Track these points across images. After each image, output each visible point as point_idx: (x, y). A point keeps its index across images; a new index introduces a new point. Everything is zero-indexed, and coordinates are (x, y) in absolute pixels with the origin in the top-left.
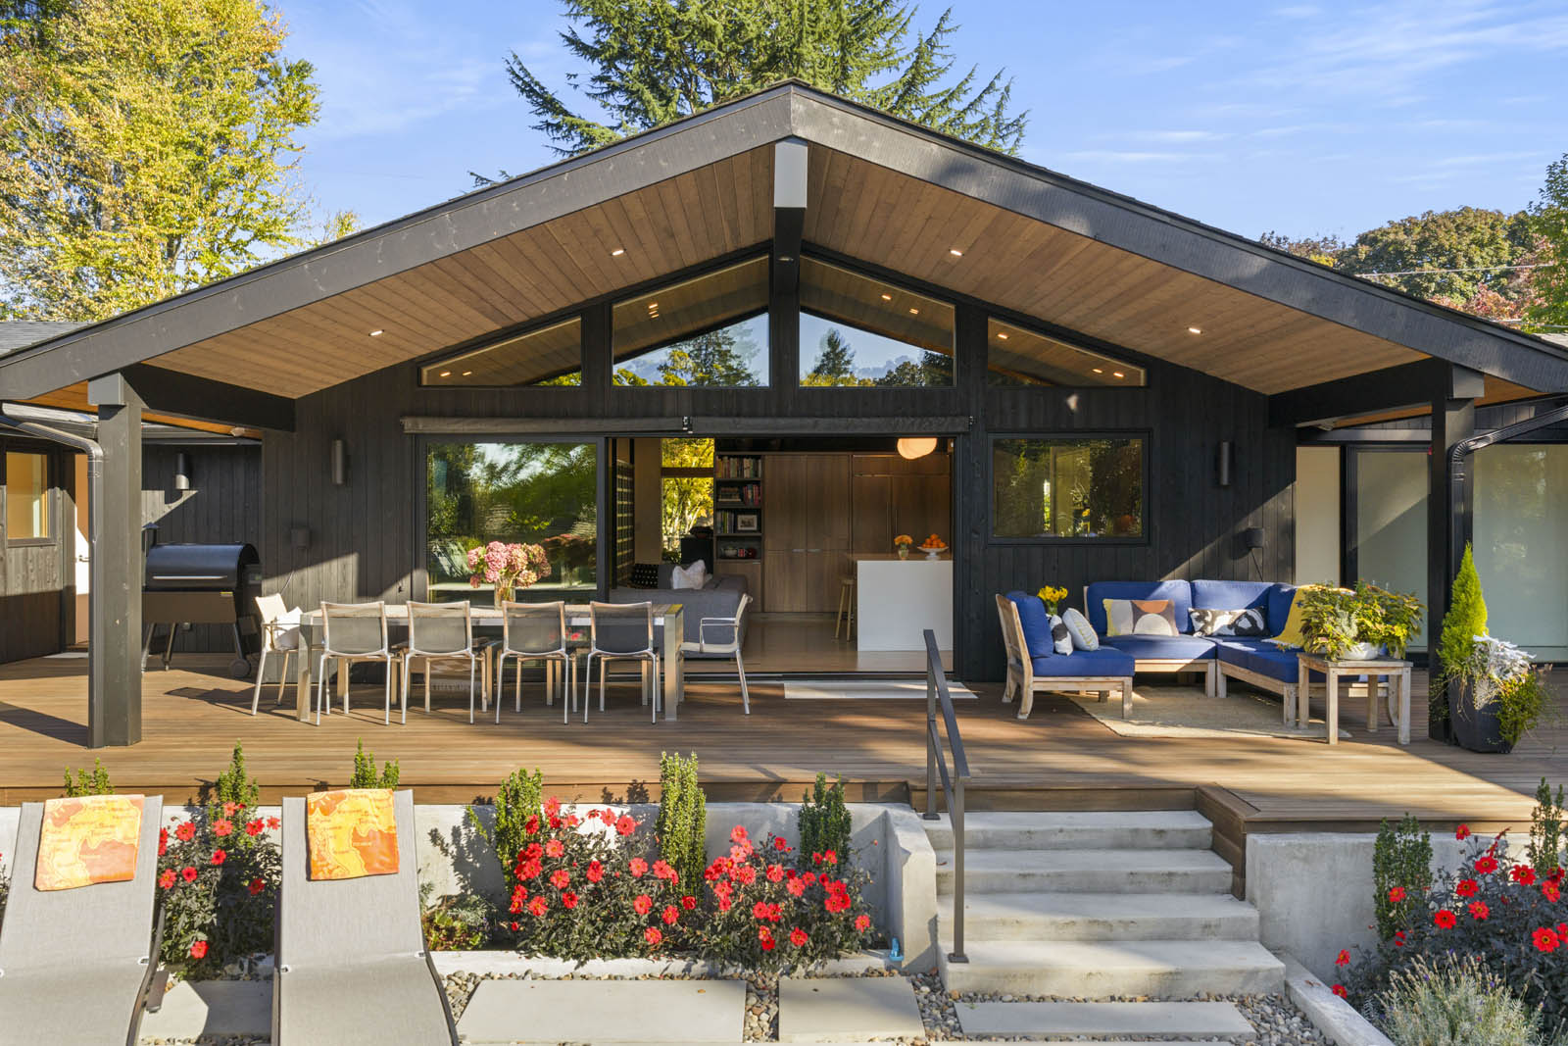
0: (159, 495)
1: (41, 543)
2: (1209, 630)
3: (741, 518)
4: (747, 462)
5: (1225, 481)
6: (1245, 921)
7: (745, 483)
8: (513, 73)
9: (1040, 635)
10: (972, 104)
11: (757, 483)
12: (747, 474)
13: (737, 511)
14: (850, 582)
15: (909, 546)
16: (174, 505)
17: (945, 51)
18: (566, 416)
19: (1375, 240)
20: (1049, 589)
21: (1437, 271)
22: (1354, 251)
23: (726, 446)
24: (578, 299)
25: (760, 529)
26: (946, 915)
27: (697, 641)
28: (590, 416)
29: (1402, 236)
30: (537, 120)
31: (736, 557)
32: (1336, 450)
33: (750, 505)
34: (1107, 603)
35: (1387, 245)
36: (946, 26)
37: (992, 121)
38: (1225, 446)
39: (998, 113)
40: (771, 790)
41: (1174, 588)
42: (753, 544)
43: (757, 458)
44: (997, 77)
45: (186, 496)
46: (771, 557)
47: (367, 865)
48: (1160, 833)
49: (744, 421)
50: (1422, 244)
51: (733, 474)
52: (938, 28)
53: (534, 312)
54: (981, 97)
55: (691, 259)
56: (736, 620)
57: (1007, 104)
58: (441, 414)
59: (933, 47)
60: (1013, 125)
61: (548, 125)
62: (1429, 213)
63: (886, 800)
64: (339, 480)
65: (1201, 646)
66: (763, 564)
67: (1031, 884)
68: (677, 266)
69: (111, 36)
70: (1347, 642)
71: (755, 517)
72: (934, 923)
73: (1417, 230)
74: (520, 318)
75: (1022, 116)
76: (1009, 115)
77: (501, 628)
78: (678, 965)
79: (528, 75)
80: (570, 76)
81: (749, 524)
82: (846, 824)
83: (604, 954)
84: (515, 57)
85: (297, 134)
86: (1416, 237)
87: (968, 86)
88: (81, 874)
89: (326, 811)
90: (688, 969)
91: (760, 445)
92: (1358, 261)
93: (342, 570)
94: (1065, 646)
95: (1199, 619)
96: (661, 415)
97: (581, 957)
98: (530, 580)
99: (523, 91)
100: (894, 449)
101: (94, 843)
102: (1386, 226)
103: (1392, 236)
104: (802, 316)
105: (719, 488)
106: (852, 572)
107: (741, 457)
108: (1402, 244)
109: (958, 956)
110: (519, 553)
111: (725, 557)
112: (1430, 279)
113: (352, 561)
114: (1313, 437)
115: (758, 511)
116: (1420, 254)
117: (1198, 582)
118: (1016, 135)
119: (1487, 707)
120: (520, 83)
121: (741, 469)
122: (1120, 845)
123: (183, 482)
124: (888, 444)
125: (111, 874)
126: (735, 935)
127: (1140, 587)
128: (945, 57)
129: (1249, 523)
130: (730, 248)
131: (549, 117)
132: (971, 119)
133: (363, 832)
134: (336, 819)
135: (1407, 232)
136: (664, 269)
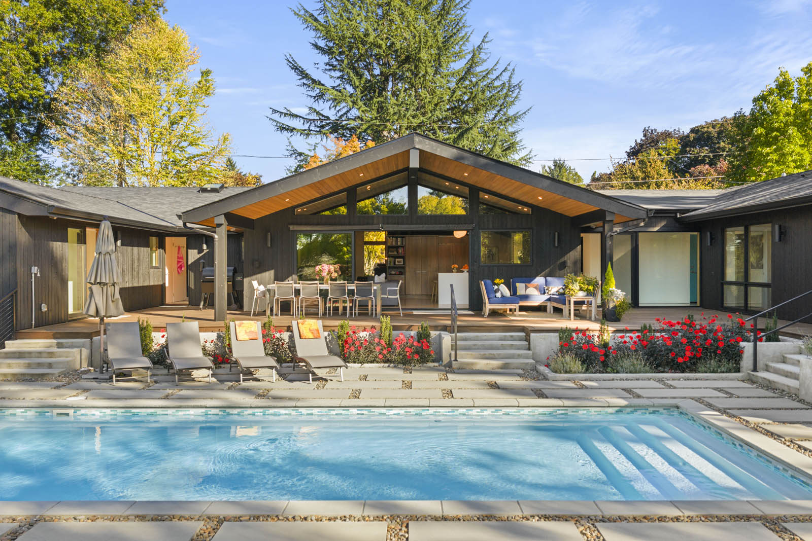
0: (196, 251)
1: (156, 268)
2: (550, 293)
3: (397, 260)
4: (399, 239)
5: (556, 245)
6: (528, 354)
7: (399, 247)
8: (288, 61)
9: (491, 292)
10: (497, 77)
11: (403, 247)
12: (399, 244)
13: (395, 257)
14: (436, 282)
15: (457, 269)
16: (201, 255)
17: (486, 51)
18: (342, 225)
19: (698, 131)
20: (498, 280)
21: (727, 146)
22: (688, 136)
23: (390, 234)
24: (346, 186)
25: (404, 264)
26: (453, 353)
27: (386, 295)
28: (350, 224)
29: (711, 129)
30: (299, 82)
31: (395, 274)
32: (600, 234)
33: (400, 255)
34: (517, 284)
35: (703, 133)
36: (486, 40)
37: (507, 85)
38: (556, 234)
39: (510, 81)
40: (409, 328)
41: (540, 280)
42: (402, 270)
43: (403, 237)
44: (509, 65)
45: (205, 252)
46: (408, 274)
47: (314, 336)
48: (512, 336)
49: (400, 226)
50: (720, 133)
51: (394, 244)
52: (483, 41)
53: (332, 191)
54: (501, 73)
55: (383, 174)
56: (398, 288)
57: (513, 76)
58: (301, 224)
59: (481, 49)
60: (516, 86)
61: (304, 84)
62: (724, 118)
63: (440, 330)
64: (269, 246)
65: (546, 297)
66: (405, 277)
67: (476, 347)
68: (378, 176)
69: (130, 60)
70: (576, 291)
71: (402, 260)
72: (450, 355)
73: (719, 126)
74: (327, 193)
75: (521, 82)
76: (514, 81)
77: (328, 290)
78: (386, 365)
79: (296, 63)
80: (315, 64)
81: (400, 262)
82: (429, 335)
83: (368, 362)
84: (290, 55)
85: (206, 101)
86: (717, 129)
87: (496, 68)
88: (246, 337)
89: (302, 324)
90: (389, 366)
91: (404, 234)
92: (690, 141)
93: (270, 274)
94: (499, 295)
95: (547, 289)
96: (373, 224)
97: (362, 363)
98: (335, 275)
99: (292, 69)
100: (452, 234)
101: (248, 331)
102: (704, 124)
103: (706, 129)
104: (419, 187)
105: (389, 249)
106: (437, 278)
107: (397, 238)
108: (710, 133)
109: (456, 360)
110: (332, 268)
111: (391, 274)
112: (723, 150)
113: (272, 272)
114: (590, 230)
115: (403, 257)
116: (719, 138)
117: (548, 278)
118: (518, 91)
119: (613, 308)
120: (291, 65)
121: (397, 241)
122: (501, 339)
123: (205, 247)
124: (451, 233)
125: (253, 338)
126: (401, 357)
127: (528, 278)
128: (486, 53)
129: (565, 258)
130: (395, 170)
131: (305, 81)
132: (497, 83)
133: (312, 329)
134: (305, 326)
135: (714, 127)
136: (374, 177)
